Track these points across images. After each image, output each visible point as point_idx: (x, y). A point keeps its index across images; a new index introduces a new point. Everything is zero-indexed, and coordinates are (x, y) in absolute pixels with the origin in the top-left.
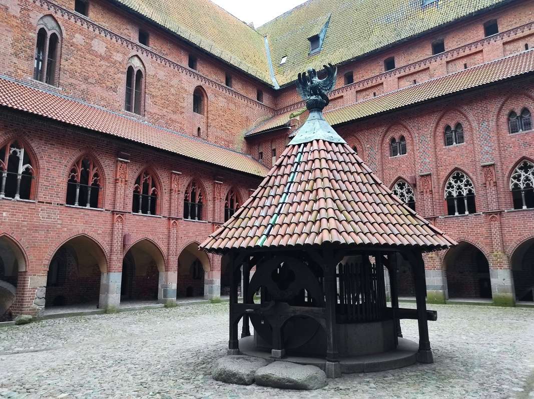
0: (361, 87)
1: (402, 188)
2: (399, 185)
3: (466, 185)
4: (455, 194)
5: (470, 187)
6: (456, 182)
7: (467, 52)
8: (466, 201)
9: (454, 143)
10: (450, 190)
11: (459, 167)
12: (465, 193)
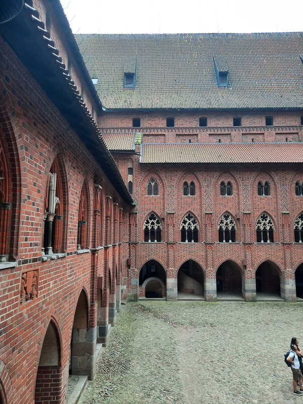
0: (180, 132)
1: (226, 219)
2: (225, 216)
3: (268, 223)
4: (262, 228)
5: (271, 225)
6: (263, 220)
8: (268, 234)
9: (264, 195)
10: (259, 225)
11: (267, 211)
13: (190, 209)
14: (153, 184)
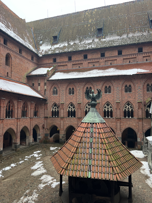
0: (74, 63)
1: (89, 106)
3: (110, 108)
6: (107, 106)
7: (112, 59)
9: (108, 93)
10: (105, 108)
11: (109, 101)
12: (110, 110)
13: (71, 101)
14: (55, 90)
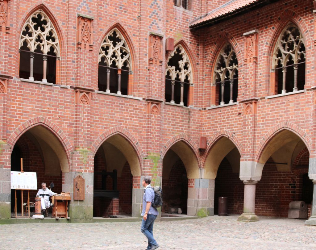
3: (48, 38)
4: (32, 47)
5: (53, 43)
6: (36, 28)
8: (45, 63)
10: (27, 37)
